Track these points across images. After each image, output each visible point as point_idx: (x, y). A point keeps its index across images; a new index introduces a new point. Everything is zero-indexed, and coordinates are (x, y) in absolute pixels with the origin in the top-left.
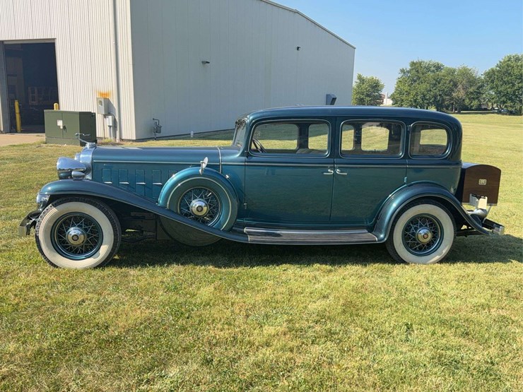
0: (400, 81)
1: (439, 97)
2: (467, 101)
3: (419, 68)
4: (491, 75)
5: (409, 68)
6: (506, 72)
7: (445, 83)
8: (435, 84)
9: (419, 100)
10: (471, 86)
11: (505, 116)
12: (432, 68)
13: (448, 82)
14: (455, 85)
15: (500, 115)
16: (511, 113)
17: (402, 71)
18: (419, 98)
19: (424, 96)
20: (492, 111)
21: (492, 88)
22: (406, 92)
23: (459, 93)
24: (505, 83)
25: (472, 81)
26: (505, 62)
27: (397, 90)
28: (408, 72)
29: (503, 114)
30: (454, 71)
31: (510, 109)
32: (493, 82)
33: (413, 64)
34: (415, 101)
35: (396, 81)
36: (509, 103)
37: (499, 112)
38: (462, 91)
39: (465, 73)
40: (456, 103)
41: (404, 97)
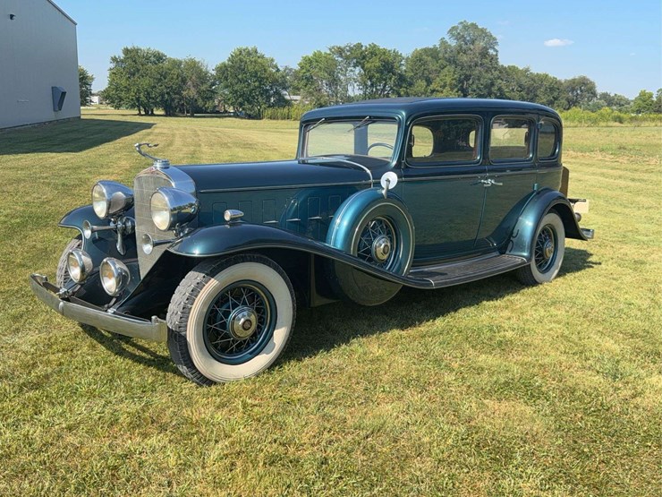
0: (113, 73)
1: (166, 96)
2: (200, 103)
3: (136, 57)
4: (222, 70)
5: (122, 56)
6: (239, 68)
7: (172, 78)
8: (161, 79)
9: (143, 98)
10: (202, 83)
11: (244, 120)
12: (152, 59)
13: (175, 77)
14: (184, 81)
15: (237, 119)
16: (250, 117)
17: (114, 59)
18: (142, 95)
19: (148, 94)
20: (225, 114)
21: (226, 87)
22: (126, 87)
23: (190, 92)
24: (240, 81)
25: (202, 77)
26: (237, 56)
27: (111, 83)
28: (122, 61)
29: (242, 118)
30: (181, 63)
31: (248, 112)
32: (226, 79)
33: (127, 51)
34: (138, 99)
35: (108, 74)
36: (247, 106)
37: (236, 115)
38: (192, 89)
39: (194, 66)
40: (188, 104)
41: (123, 94)
